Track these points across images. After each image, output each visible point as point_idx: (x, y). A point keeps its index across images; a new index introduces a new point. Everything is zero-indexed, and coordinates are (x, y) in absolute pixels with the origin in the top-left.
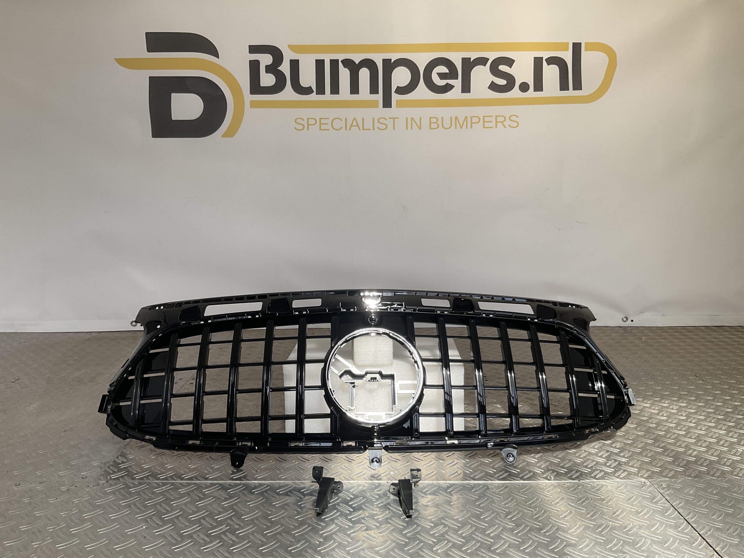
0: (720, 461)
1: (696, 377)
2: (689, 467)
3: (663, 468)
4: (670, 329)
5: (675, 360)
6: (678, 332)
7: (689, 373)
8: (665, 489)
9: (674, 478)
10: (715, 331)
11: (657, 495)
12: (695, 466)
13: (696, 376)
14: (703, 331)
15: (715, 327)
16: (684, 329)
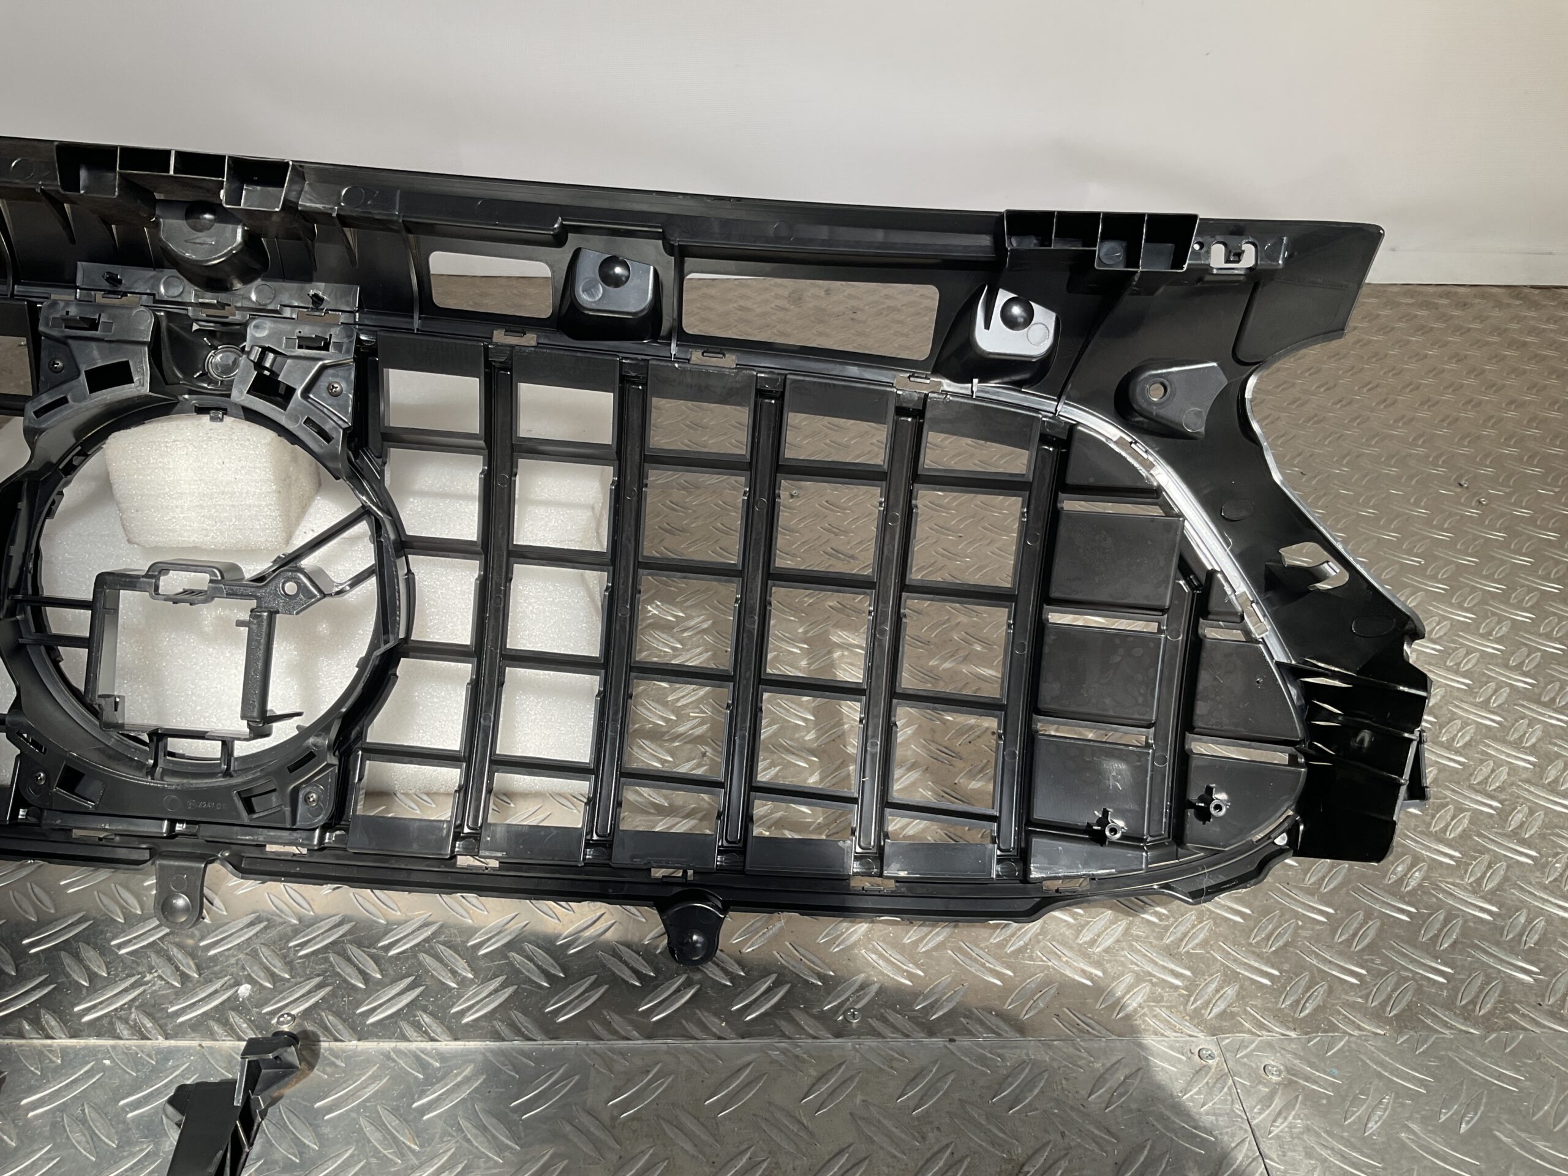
0: (1500, 923)
1: (1459, 490)
2: (1387, 960)
3: (1286, 967)
4: (1405, 294)
5: (1404, 416)
6: (1427, 305)
7: (1441, 471)
8: (1277, 1103)
9: (1317, 1029)
10: (1535, 305)
11: (1237, 1140)
12: (1405, 955)
13: (1461, 485)
14: (1499, 304)
15: (1536, 292)
16: (1447, 295)
